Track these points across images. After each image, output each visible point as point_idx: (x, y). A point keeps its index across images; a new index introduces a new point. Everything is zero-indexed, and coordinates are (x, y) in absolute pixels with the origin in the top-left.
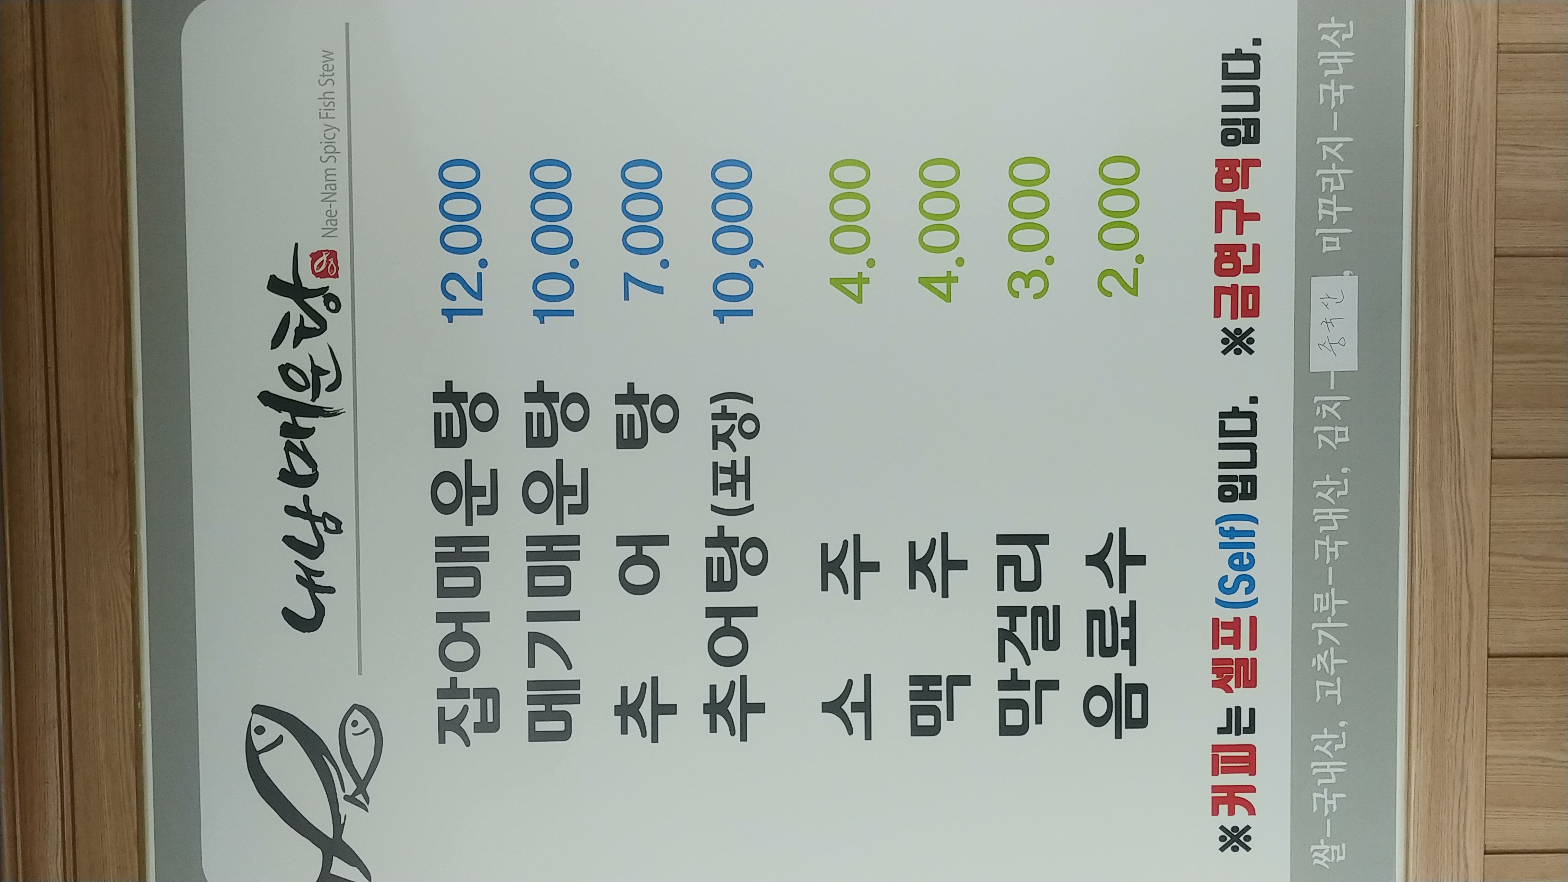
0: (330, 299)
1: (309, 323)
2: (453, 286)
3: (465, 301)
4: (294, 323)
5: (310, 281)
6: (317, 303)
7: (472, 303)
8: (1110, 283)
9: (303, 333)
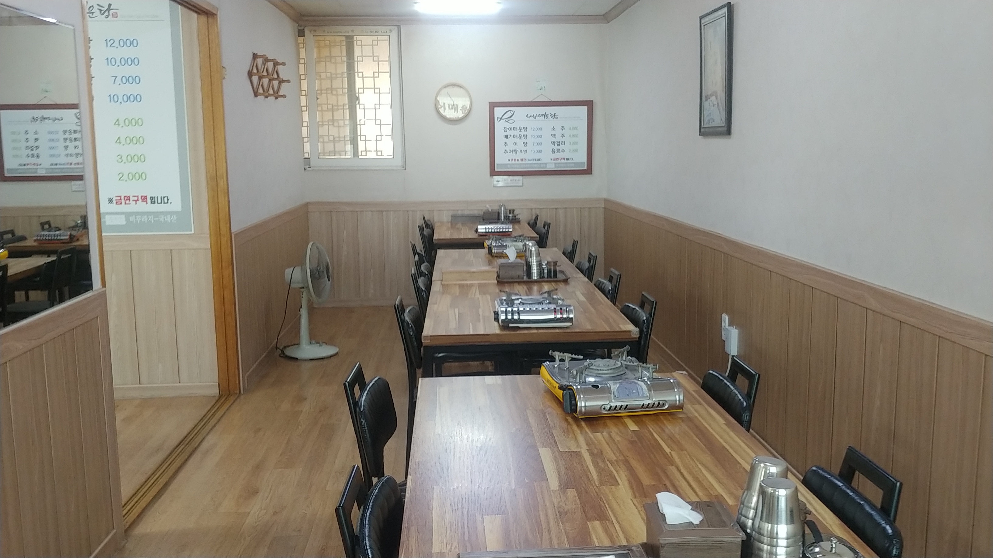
0: (108, 16)
1: (102, 12)
2: (112, 41)
3: (109, 44)
4: (102, 9)
5: (111, 12)
6: (107, 13)
7: (109, 45)
8: (121, 175)
9: (101, 10)
